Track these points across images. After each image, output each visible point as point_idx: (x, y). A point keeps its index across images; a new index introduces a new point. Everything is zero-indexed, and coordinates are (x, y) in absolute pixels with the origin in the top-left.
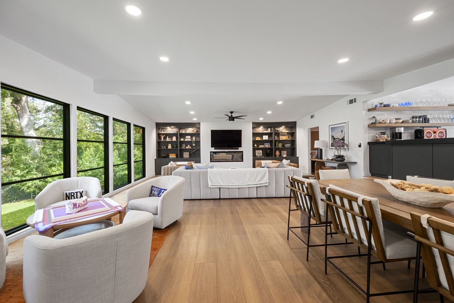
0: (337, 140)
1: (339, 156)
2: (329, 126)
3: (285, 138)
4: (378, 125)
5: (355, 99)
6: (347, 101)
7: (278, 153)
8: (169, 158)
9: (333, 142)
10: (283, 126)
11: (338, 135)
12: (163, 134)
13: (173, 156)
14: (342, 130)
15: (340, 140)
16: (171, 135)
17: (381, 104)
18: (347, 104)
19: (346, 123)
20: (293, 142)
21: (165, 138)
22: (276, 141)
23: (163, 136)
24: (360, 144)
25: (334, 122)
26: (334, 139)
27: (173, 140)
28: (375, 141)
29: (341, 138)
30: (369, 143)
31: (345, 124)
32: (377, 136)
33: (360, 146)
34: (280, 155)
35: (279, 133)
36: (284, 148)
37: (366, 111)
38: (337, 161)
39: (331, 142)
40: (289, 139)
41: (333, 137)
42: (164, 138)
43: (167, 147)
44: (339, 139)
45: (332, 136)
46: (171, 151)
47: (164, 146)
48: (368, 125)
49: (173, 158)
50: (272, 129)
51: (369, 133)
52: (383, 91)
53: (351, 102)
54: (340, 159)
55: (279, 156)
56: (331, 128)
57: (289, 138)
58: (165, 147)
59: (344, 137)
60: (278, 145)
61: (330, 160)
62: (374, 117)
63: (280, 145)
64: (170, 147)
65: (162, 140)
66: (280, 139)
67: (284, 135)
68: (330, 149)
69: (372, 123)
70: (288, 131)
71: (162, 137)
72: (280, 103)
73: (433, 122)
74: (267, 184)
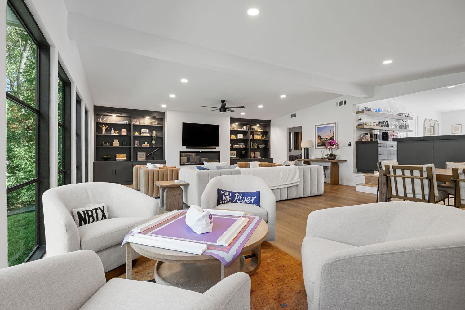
0: (325, 139)
1: (332, 155)
2: (315, 126)
3: (259, 138)
4: (365, 127)
5: (345, 102)
6: (337, 103)
7: (252, 154)
8: (115, 160)
9: (319, 142)
10: (258, 124)
11: (326, 135)
12: (106, 124)
13: (122, 158)
14: (330, 130)
15: (329, 140)
16: (118, 127)
17: (366, 108)
18: (337, 106)
19: (335, 123)
20: (267, 143)
21: (108, 130)
22: (250, 141)
23: (105, 128)
24: (350, 143)
25: (322, 122)
26: (321, 139)
27: (122, 134)
28: (361, 141)
29: (329, 138)
30: (356, 143)
31: (334, 125)
32: (362, 136)
33: (350, 145)
35: (253, 131)
36: (258, 149)
37: (355, 113)
38: (329, 160)
39: (318, 141)
40: (263, 139)
41: (320, 137)
42: (106, 130)
43: (112, 144)
44: (327, 138)
45: (319, 136)
46: (119, 150)
47: (106, 143)
48: (356, 126)
49: (122, 160)
50: (248, 127)
51: (357, 134)
52: (373, 97)
53: (341, 104)
54: (332, 157)
55: (254, 158)
56: (317, 128)
57: (263, 137)
58: (108, 144)
59: (333, 137)
60: (252, 145)
61: (319, 159)
62: (360, 119)
63: (255, 145)
64: (116, 144)
65: (104, 133)
66: (255, 139)
67: (258, 134)
68: (316, 148)
69: (359, 125)
70: (262, 131)
71: (103, 128)
72: (283, 96)
73: (390, 127)
74: (298, 184)
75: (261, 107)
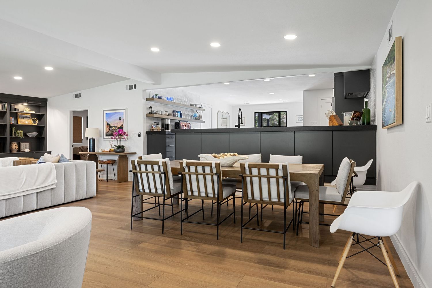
0: (114, 128)
1: (120, 147)
2: (104, 111)
3: (27, 123)
4: (155, 115)
5: (135, 85)
6: (127, 86)
7: (15, 146)
9: (108, 131)
10: (25, 102)
11: (115, 123)
14: (120, 117)
15: (118, 128)
17: (156, 95)
18: (127, 89)
19: (125, 109)
20: (41, 130)
22: (11, 126)
24: (139, 134)
25: (110, 107)
26: (110, 127)
28: (151, 131)
29: (118, 126)
30: (147, 133)
31: (124, 111)
32: (153, 126)
33: (139, 135)
34: (19, 150)
35: (17, 113)
36: (26, 139)
37: (145, 100)
38: (117, 152)
39: (106, 130)
40: (36, 124)
41: (109, 124)
44: (116, 127)
45: (107, 123)
48: (146, 114)
50: (6, 105)
51: (147, 123)
52: (161, 84)
53: (131, 87)
54: (120, 150)
55: (17, 151)
56: (106, 113)
57: (34, 122)
59: (123, 125)
60: (15, 133)
61: (107, 152)
62: (151, 107)
63: (20, 134)
66: (19, 124)
67: (26, 117)
68: (104, 139)
69: (149, 113)
70: (34, 112)
72: (49, 69)
73: (183, 117)
74: (54, 186)
75: (18, 78)
